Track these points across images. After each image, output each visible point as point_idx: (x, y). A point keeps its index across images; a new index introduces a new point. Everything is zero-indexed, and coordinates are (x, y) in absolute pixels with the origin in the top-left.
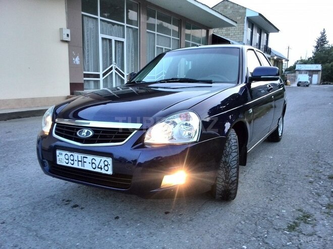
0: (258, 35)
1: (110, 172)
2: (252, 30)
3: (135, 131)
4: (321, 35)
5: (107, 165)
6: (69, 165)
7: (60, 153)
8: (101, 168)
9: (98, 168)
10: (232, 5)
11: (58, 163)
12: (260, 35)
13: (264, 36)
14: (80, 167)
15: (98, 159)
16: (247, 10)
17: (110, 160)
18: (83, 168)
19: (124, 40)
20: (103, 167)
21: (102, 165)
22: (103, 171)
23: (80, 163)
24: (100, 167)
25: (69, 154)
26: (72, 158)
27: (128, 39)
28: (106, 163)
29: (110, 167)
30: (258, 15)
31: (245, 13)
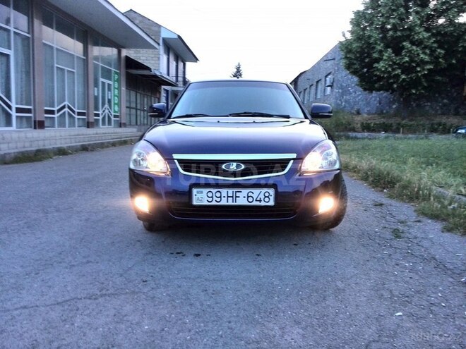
0: (175, 63)
1: (272, 203)
2: (168, 55)
3: (292, 161)
4: (236, 70)
5: (268, 197)
6: (214, 203)
7: (198, 192)
8: (260, 201)
9: (256, 200)
10: (141, 18)
11: (195, 202)
12: (177, 63)
13: (181, 65)
14: (230, 203)
15: (256, 192)
16: (162, 28)
17: (272, 191)
18: (234, 204)
19: (11, 53)
20: (262, 199)
21: (262, 196)
22: (263, 204)
23: (230, 199)
24: (258, 199)
25: (214, 191)
26: (218, 195)
27: (16, 51)
28: (267, 195)
29: (272, 198)
30: (176, 37)
31: (160, 32)
